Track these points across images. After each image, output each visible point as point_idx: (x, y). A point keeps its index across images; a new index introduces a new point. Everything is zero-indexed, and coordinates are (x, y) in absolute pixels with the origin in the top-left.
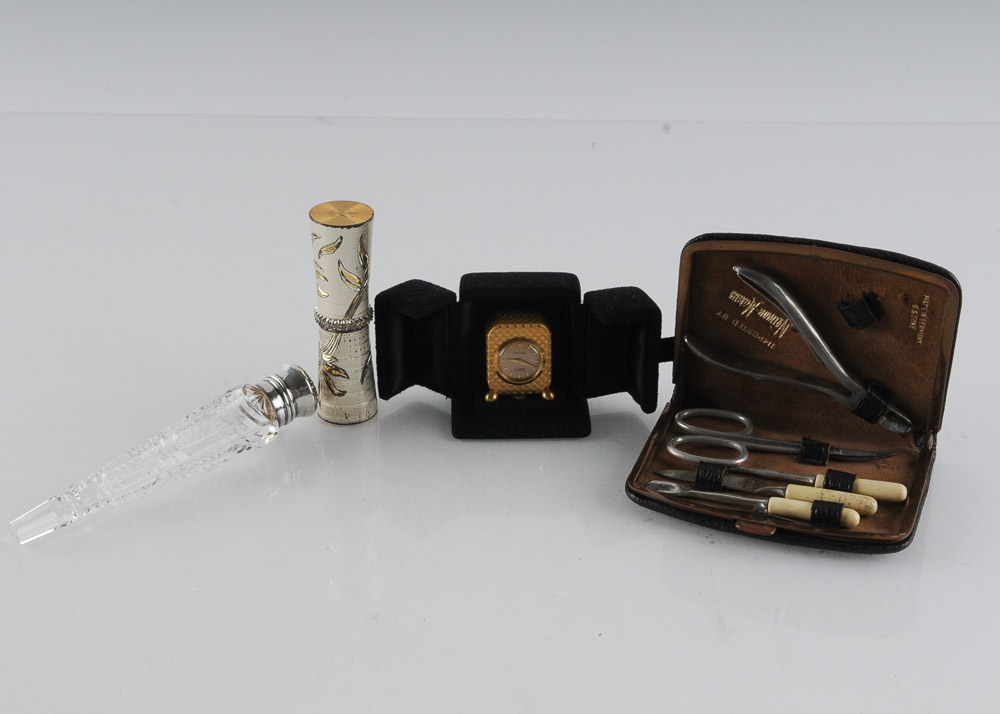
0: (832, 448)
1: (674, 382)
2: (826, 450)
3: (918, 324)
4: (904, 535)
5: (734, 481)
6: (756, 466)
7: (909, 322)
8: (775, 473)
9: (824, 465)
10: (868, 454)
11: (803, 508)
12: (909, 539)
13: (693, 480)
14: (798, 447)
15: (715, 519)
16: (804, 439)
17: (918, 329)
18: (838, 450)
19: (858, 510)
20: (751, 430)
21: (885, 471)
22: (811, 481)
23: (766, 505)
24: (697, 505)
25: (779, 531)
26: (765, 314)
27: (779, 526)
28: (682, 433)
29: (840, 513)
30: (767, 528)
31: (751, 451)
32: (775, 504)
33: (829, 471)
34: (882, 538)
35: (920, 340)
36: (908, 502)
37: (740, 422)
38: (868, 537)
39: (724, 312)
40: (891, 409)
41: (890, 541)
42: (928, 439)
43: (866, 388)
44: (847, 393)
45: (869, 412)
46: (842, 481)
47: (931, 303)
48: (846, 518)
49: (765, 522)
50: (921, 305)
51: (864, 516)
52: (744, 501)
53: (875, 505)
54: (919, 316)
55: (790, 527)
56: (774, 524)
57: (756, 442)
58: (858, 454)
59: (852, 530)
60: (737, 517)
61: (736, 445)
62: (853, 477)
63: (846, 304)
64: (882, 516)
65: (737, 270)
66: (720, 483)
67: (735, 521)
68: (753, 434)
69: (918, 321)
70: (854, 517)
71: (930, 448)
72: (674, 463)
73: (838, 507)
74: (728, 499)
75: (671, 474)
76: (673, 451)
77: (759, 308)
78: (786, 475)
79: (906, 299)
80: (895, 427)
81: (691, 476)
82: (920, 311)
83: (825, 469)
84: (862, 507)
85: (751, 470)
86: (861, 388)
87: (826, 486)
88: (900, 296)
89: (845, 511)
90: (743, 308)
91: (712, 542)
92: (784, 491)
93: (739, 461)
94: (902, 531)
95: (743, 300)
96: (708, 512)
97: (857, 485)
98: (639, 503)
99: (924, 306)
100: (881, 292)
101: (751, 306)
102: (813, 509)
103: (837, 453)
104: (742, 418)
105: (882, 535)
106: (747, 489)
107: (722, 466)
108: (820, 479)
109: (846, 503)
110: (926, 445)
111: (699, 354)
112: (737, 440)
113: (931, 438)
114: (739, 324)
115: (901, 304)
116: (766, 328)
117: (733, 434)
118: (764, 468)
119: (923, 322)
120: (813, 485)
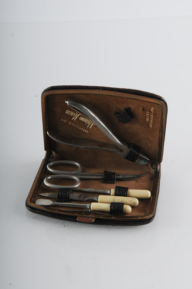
0: (117, 175)
1: (45, 150)
2: (114, 176)
3: (149, 120)
4: (151, 216)
5: (75, 196)
6: (84, 187)
7: (146, 119)
8: (92, 190)
9: (114, 183)
10: (132, 176)
11: (106, 207)
12: (153, 217)
13: (57, 197)
14: (102, 176)
15: (67, 216)
16: (105, 172)
17: (150, 122)
18: (119, 176)
19: (130, 205)
20: (81, 170)
21: (140, 183)
22: (109, 192)
23: (90, 207)
24: (59, 210)
25: (96, 219)
26: (82, 119)
27: (96, 217)
28: (50, 174)
29: (123, 208)
30: (91, 219)
31: (81, 179)
32: (94, 206)
33: (117, 187)
34: (142, 218)
35: (151, 126)
36: (151, 198)
37: (76, 166)
38: (136, 218)
39: (64, 119)
40: (141, 156)
41: (146, 219)
42: (157, 166)
43: (129, 148)
44: (121, 151)
45: (132, 158)
46: (122, 192)
47: (154, 110)
48: (125, 210)
49: (90, 216)
50: (150, 112)
51: (133, 207)
52: (80, 206)
53: (137, 201)
54: (150, 116)
55: (101, 217)
56: (94, 216)
57: (84, 175)
58: (128, 177)
59: (128, 215)
60: (77, 215)
61: (75, 178)
62: (127, 189)
63: (118, 113)
64: (140, 206)
65: (67, 102)
66: (69, 198)
67: (76, 216)
68: (82, 171)
69: (149, 118)
70: (129, 209)
71: (158, 170)
72: (47, 190)
73: (121, 204)
74: (73, 205)
75: (46, 195)
76: (47, 184)
77: (79, 116)
78: (98, 191)
79: (143, 110)
80: (143, 163)
81: (55, 195)
82: (150, 114)
83: (114, 185)
84: (132, 203)
85: (82, 189)
86: (127, 148)
87: (116, 195)
88: (141, 108)
89: (125, 206)
90: (72, 117)
91: (65, 226)
92: (97, 199)
93: (76, 186)
94: (150, 214)
95: (72, 114)
96: (64, 213)
97: (129, 193)
98: (32, 211)
99: (151, 112)
100: (132, 107)
101: (76, 116)
102: (111, 207)
103: (119, 177)
104: (77, 164)
105: (142, 216)
106: (81, 199)
107: (69, 189)
108: (113, 191)
109: (125, 202)
110: (157, 169)
111: (55, 139)
112: (76, 175)
113: (159, 166)
114: (72, 123)
115: (141, 112)
116: (84, 125)
117: (73, 172)
118: (88, 188)
119: (152, 118)
120: (109, 194)
